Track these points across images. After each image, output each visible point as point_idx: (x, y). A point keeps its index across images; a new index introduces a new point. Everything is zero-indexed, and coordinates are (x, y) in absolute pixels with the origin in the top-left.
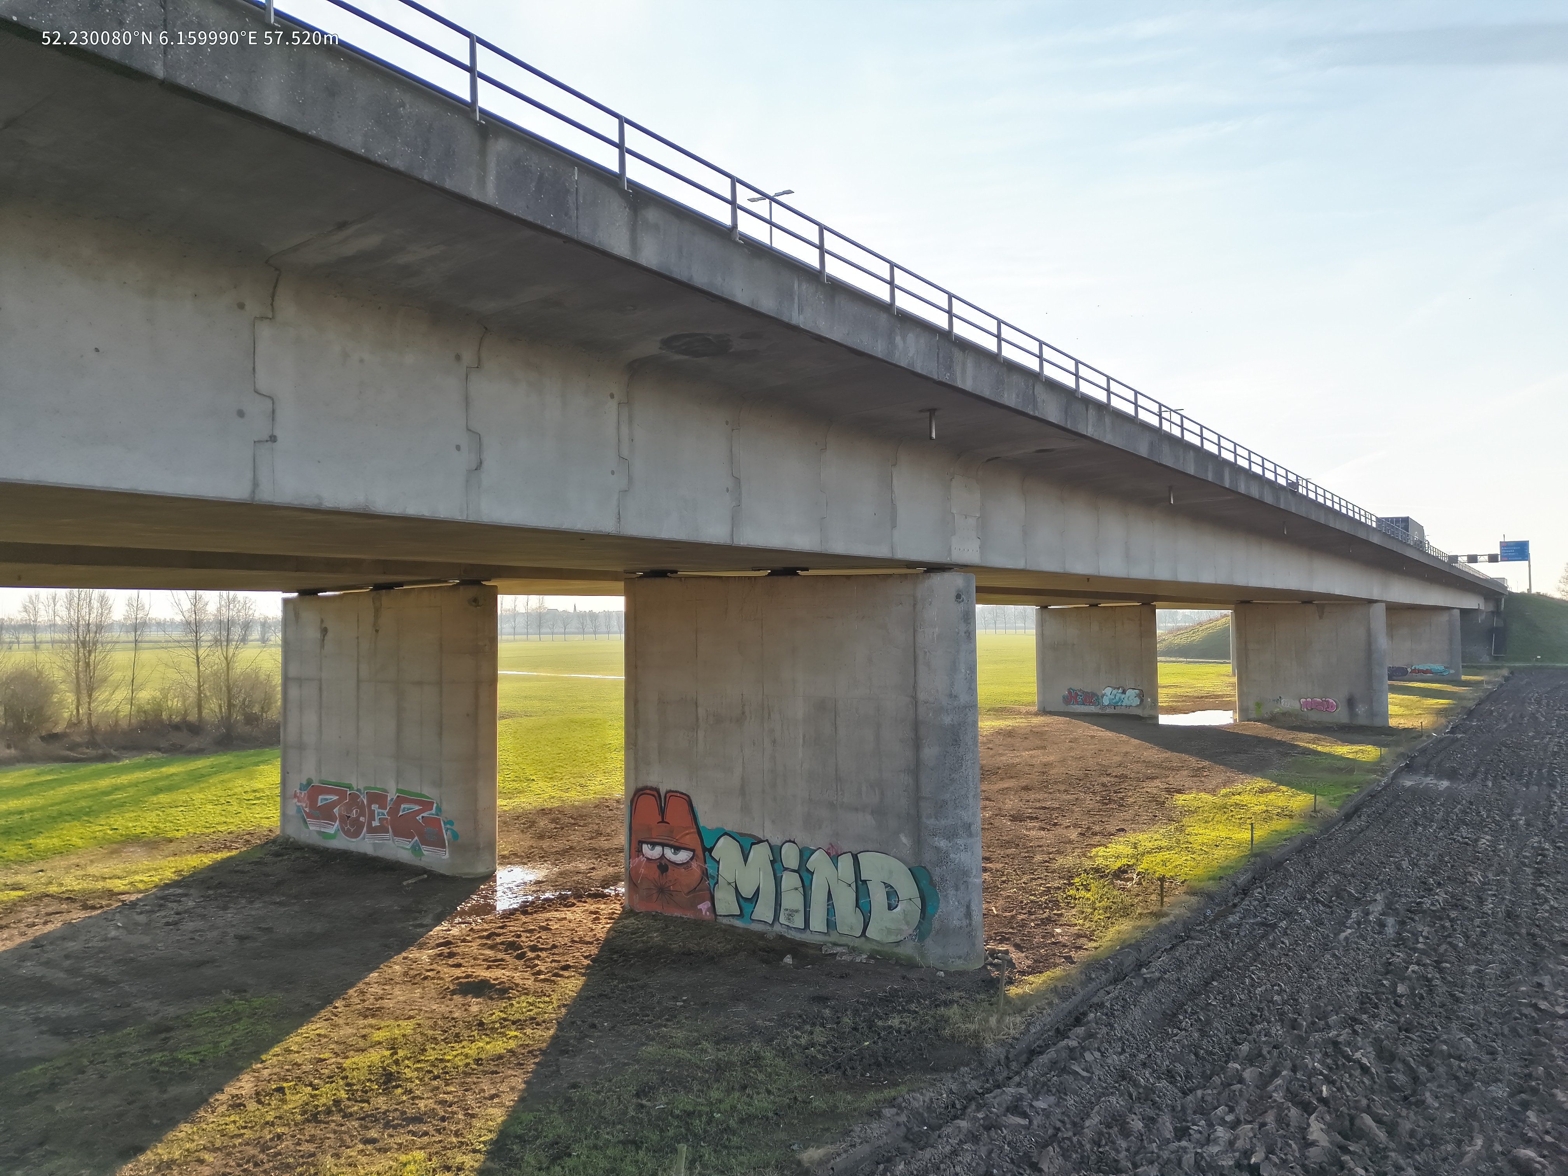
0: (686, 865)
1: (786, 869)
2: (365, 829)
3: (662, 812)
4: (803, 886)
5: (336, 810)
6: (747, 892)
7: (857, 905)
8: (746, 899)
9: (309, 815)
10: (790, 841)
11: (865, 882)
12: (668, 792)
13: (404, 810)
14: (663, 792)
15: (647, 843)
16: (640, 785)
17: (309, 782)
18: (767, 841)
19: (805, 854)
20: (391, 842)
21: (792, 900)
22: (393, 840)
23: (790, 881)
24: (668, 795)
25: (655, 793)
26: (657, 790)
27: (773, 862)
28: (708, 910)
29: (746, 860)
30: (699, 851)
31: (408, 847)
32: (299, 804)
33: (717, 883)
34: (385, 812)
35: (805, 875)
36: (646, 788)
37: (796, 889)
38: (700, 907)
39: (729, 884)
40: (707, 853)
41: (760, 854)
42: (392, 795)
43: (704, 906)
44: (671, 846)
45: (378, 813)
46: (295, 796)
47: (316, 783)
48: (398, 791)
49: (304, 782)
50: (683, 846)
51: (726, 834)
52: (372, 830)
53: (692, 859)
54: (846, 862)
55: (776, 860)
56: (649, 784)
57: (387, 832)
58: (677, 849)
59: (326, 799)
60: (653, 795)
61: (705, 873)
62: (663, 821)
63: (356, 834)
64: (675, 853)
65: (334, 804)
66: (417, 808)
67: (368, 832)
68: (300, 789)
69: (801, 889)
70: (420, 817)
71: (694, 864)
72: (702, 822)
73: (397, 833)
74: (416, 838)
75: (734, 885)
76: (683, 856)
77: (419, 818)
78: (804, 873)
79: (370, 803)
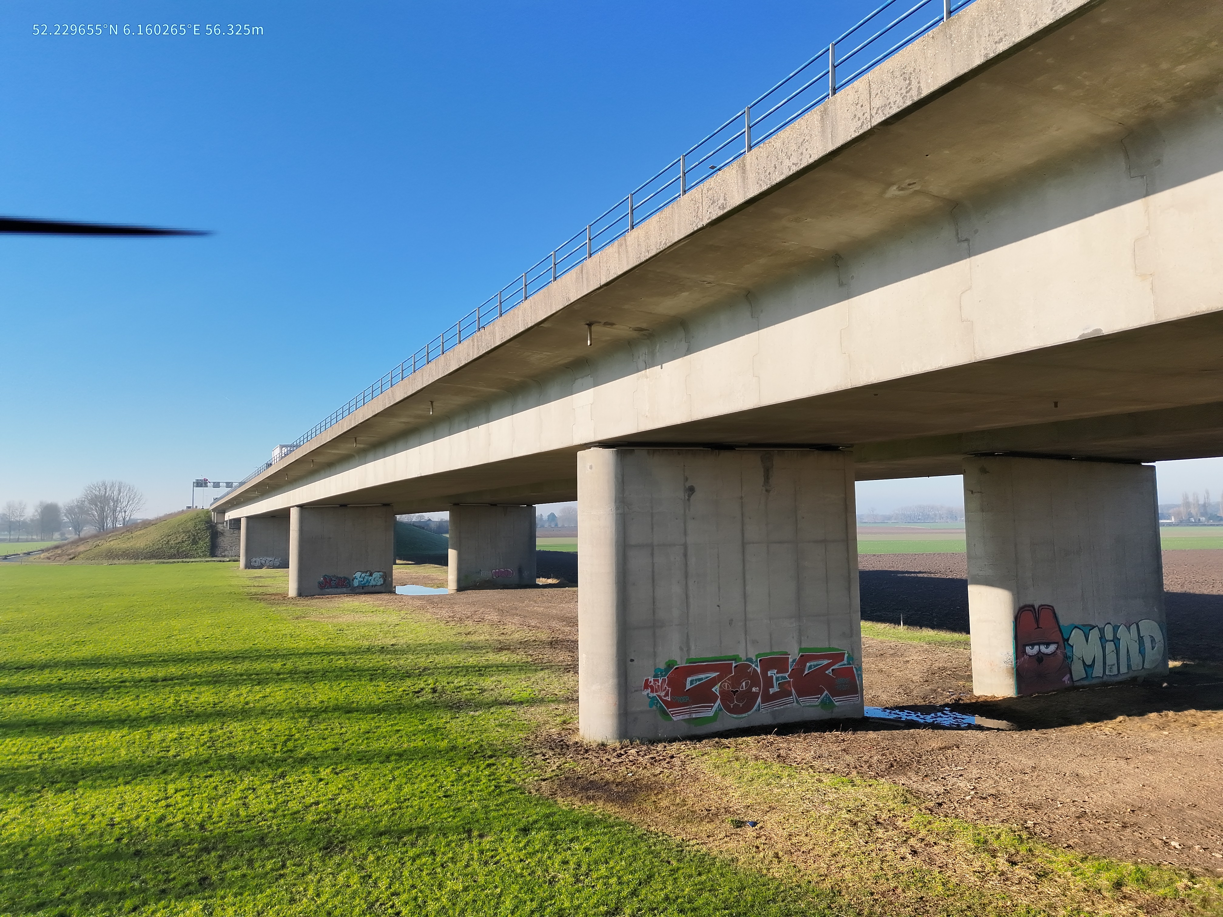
0: (1054, 653)
1: (1107, 641)
2: (759, 699)
3: (1037, 621)
4: (1116, 648)
5: (716, 689)
6: (1089, 662)
7: (1140, 652)
8: (1088, 666)
9: (669, 704)
10: (1108, 623)
11: (1142, 637)
12: (1039, 607)
13: (810, 667)
14: (1036, 607)
15: (1028, 645)
16: (1022, 605)
17: (669, 666)
18: (1097, 626)
19: (1116, 629)
20: (795, 704)
21: (1111, 659)
22: (797, 702)
23: (1110, 647)
24: (1040, 609)
25: (1031, 609)
26: (1033, 606)
27: (1101, 638)
28: (1068, 680)
29: (1087, 641)
30: (1061, 642)
31: (817, 704)
32: (651, 695)
33: (1073, 660)
34: (786, 675)
35: (1116, 641)
36: (1025, 606)
37: (1113, 651)
38: (1063, 680)
39: (1079, 659)
40: (1066, 643)
41: (1094, 635)
42: (794, 655)
43: (1066, 678)
44: (1043, 644)
45: (777, 679)
46: (646, 686)
47: (682, 663)
48: (801, 650)
49: (662, 666)
50: (1052, 641)
51: (1076, 627)
52: (767, 698)
53: (1057, 649)
54: (1134, 628)
55: (1102, 638)
56: (1028, 603)
57: (790, 694)
58: (1048, 644)
59: (702, 679)
60: (1030, 610)
61: (1066, 657)
62: (1038, 627)
63: (747, 708)
64: (1047, 648)
65: (713, 682)
66: (826, 662)
67: (763, 702)
68: (656, 676)
69: (1115, 651)
70: (830, 670)
71: (1059, 652)
72: (1062, 622)
73: (800, 694)
74: (826, 692)
75: (1081, 659)
76: (1052, 648)
77: (829, 672)
78: (1116, 640)
79: (764, 671)
